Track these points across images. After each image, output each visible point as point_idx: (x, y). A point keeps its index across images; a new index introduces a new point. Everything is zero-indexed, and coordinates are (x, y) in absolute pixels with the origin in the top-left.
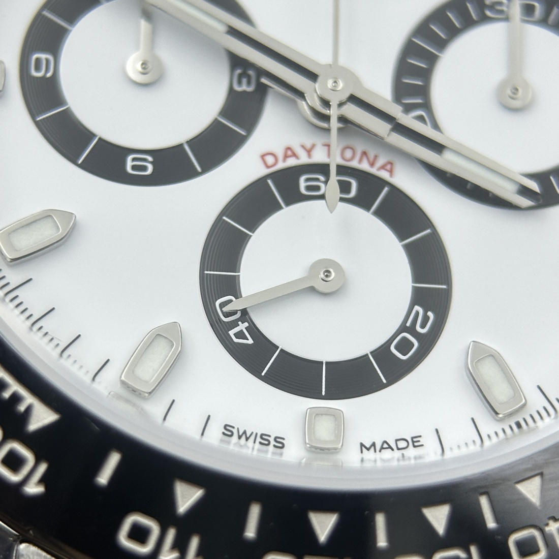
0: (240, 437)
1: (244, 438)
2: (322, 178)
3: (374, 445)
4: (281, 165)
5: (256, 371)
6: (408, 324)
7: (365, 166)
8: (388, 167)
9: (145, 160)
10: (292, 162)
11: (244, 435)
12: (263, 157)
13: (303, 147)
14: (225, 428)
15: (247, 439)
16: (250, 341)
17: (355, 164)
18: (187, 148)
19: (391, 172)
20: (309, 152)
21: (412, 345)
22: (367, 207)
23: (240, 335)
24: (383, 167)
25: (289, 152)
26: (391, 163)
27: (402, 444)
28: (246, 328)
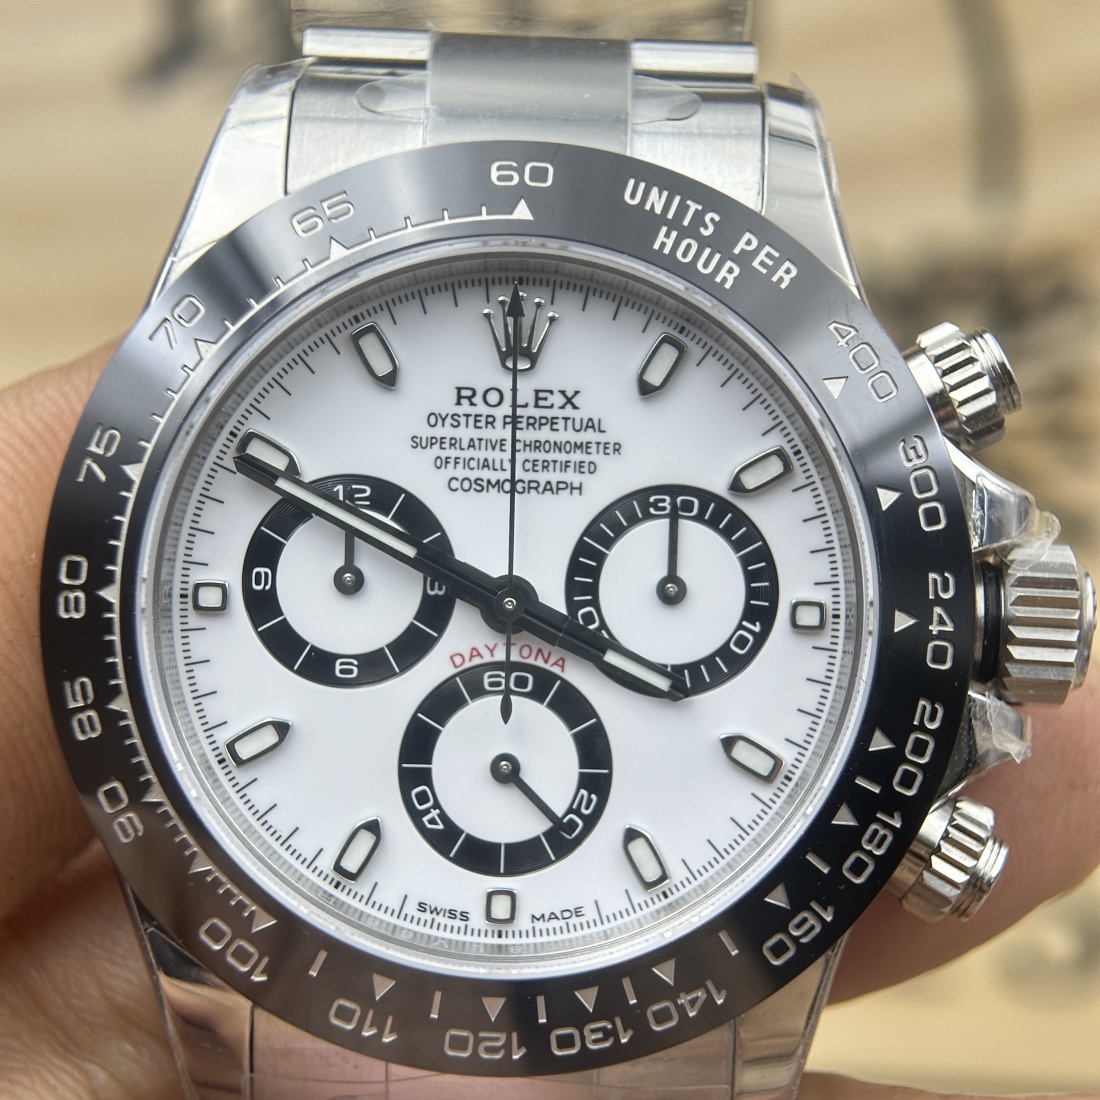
0: (432, 912)
1: (435, 913)
2: (503, 674)
3: (543, 916)
4: (467, 665)
5: (445, 853)
6: (575, 806)
7: (540, 663)
8: (560, 663)
9: (351, 664)
10: (477, 661)
11: (435, 911)
12: (451, 658)
13: (486, 646)
14: (420, 904)
15: (438, 914)
16: (441, 826)
17: (531, 661)
18: (387, 651)
19: (562, 667)
20: (492, 651)
21: (577, 825)
22: (541, 701)
23: (432, 821)
24: (555, 663)
25: (475, 652)
26: (563, 660)
27: (567, 915)
28: (439, 815)
